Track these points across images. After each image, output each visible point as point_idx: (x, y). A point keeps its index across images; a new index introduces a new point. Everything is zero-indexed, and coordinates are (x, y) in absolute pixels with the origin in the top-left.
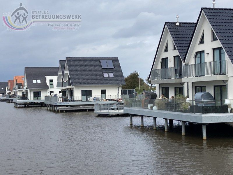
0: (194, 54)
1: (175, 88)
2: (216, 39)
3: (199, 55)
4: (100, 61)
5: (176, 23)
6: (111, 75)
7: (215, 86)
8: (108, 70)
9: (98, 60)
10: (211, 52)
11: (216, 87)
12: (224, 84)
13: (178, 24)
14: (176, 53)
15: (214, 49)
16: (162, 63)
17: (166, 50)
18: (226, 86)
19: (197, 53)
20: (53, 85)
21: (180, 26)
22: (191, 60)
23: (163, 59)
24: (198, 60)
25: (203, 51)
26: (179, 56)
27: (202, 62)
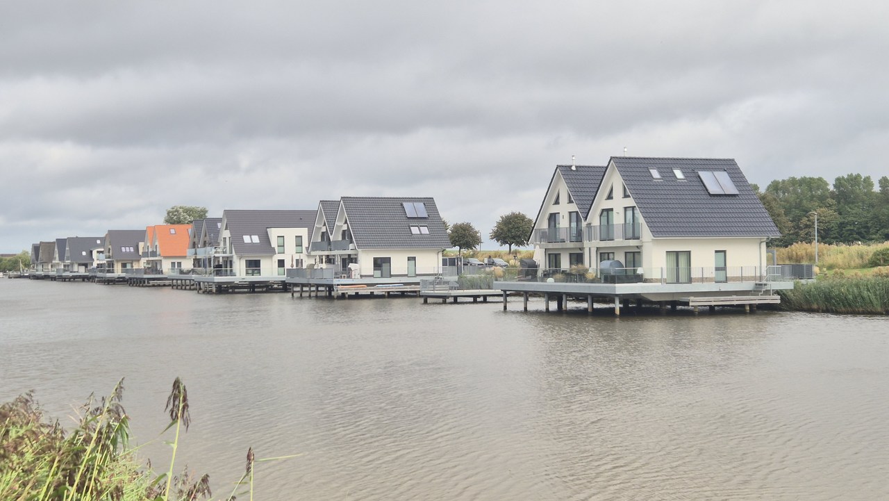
0: (599, 212)
1: (571, 254)
2: (629, 196)
3: (605, 213)
4: (402, 205)
5: (571, 166)
6: (425, 230)
7: (626, 253)
8: (419, 220)
9: (399, 203)
10: (622, 211)
11: (628, 254)
12: (638, 250)
13: (574, 168)
14: (574, 207)
15: (626, 208)
16: (550, 219)
17: (557, 202)
18: (640, 252)
19: (603, 210)
20: (284, 246)
21: (577, 171)
22: (595, 219)
23: (551, 215)
24: (604, 219)
25: (612, 210)
26: (577, 212)
27: (610, 223)
